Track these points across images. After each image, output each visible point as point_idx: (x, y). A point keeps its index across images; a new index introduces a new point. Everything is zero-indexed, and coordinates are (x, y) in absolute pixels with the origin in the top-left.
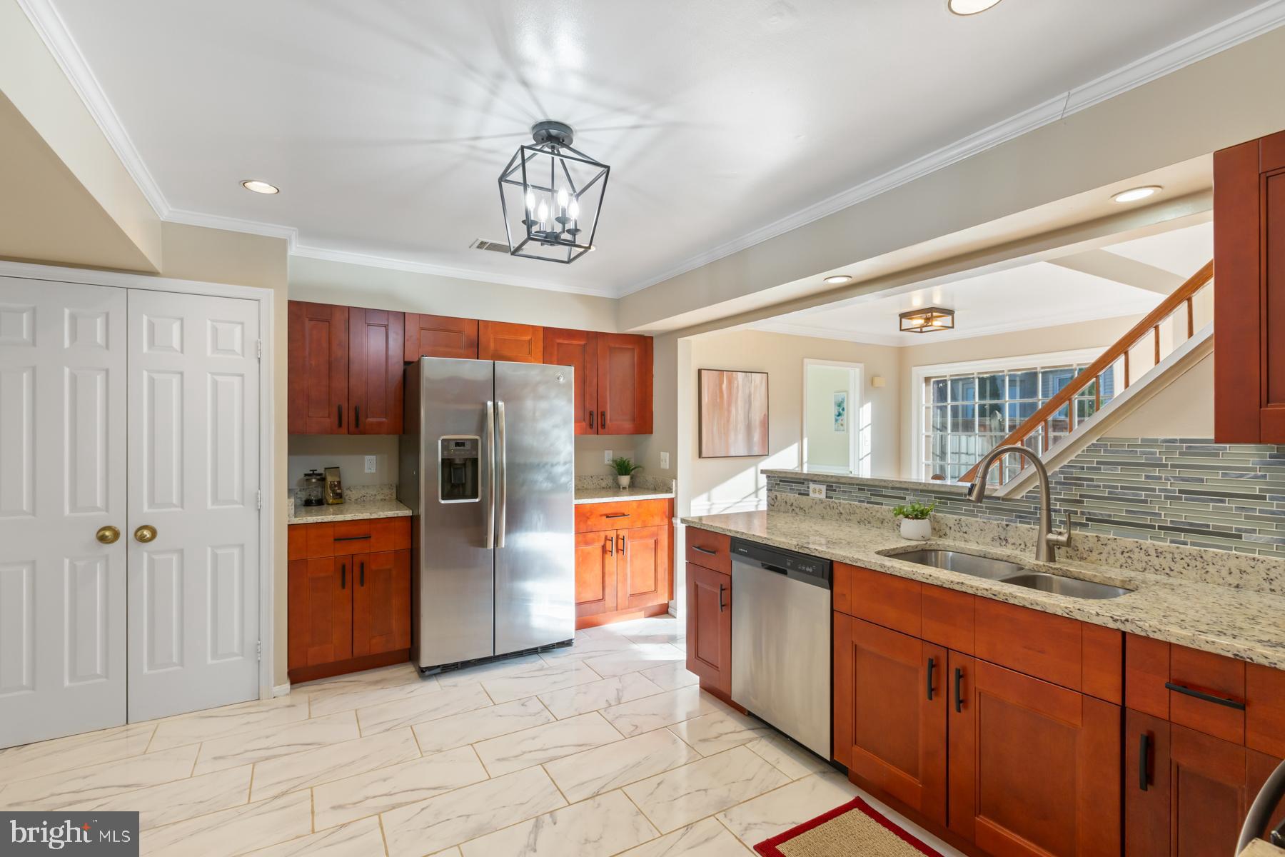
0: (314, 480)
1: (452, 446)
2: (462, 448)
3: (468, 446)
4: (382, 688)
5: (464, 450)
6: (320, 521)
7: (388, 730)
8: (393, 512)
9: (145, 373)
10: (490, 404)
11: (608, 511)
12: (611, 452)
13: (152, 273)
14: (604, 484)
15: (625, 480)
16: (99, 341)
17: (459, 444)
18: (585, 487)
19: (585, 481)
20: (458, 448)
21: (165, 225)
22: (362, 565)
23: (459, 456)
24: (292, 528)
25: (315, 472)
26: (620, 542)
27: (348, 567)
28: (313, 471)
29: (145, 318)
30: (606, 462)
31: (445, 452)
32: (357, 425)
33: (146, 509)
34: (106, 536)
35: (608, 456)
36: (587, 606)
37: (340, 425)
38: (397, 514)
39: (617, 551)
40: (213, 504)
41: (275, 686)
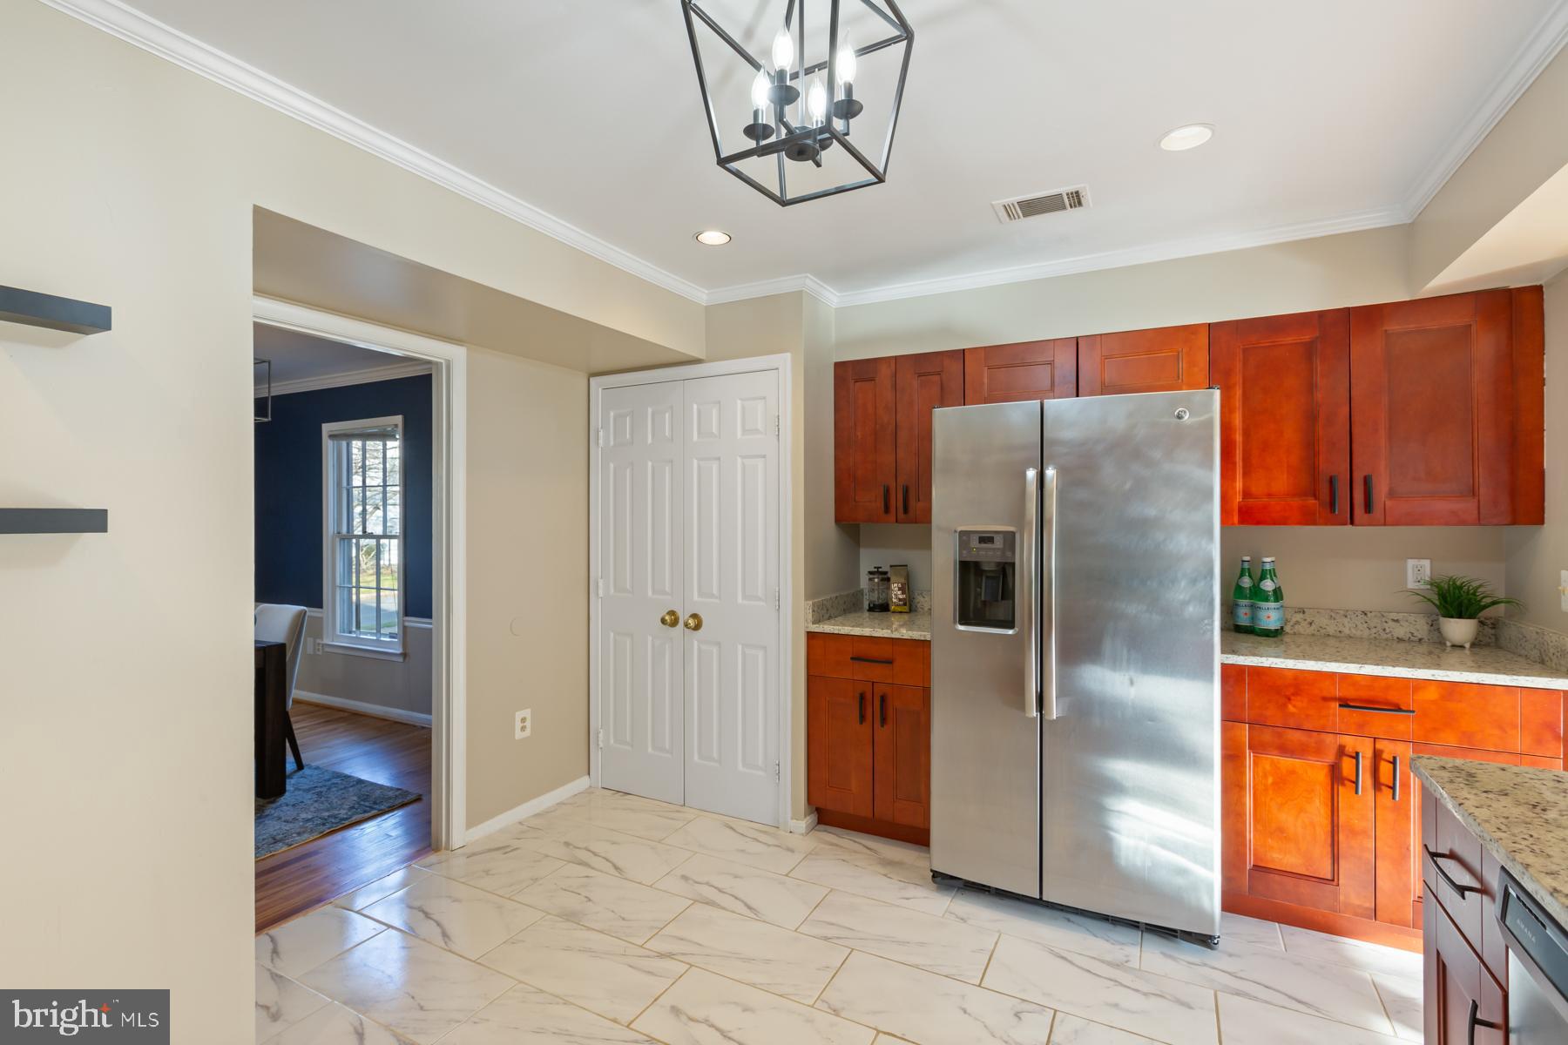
0: (876, 580)
1: (975, 543)
2: (989, 546)
3: (999, 543)
4: (885, 875)
5: (994, 549)
6: (836, 632)
7: (826, 939)
8: (919, 633)
9: (695, 462)
10: (1031, 474)
11: (1350, 693)
12: (1426, 563)
13: (697, 361)
14: (1400, 631)
15: (1459, 629)
16: (667, 434)
17: (986, 539)
18: (1347, 631)
19: (1346, 621)
20: (984, 545)
21: (709, 310)
22: (883, 699)
23: (989, 557)
24: (811, 636)
25: (880, 570)
26: (1385, 768)
27: (869, 696)
28: (878, 568)
29: (695, 406)
30: (1411, 585)
31: (965, 552)
32: (906, 510)
33: (696, 597)
34: (671, 620)
35: (1418, 572)
36: (1286, 880)
37: (887, 510)
38: (925, 636)
39: (1377, 785)
40: (743, 599)
41: (792, 819)
